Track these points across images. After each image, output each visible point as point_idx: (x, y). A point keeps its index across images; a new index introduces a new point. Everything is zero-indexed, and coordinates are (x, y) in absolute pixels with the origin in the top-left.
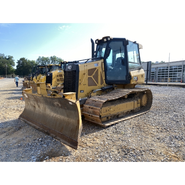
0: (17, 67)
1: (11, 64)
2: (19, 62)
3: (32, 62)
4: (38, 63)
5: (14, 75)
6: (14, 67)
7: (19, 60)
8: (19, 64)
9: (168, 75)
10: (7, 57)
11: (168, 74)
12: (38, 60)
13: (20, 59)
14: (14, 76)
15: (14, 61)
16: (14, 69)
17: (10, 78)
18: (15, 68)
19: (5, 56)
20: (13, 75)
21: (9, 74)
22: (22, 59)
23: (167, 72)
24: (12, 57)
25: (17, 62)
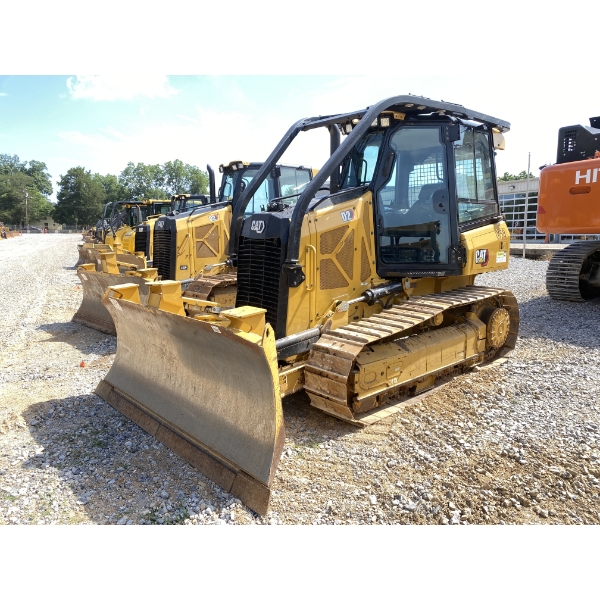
0: (60, 196)
1: (40, 188)
2: (65, 182)
3: (108, 183)
4: (126, 184)
5: (51, 222)
6: (49, 197)
7: (65, 174)
8: (66, 188)
9: (526, 220)
10: (28, 167)
11: (526, 216)
12: (126, 172)
13: (69, 172)
14: (50, 226)
15: (50, 179)
16: (51, 204)
17: (39, 232)
18: (53, 199)
19: (21, 162)
20: (47, 224)
21: (34, 220)
22: (76, 173)
23: (522, 209)
24: (43, 166)
25: (60, 180)
